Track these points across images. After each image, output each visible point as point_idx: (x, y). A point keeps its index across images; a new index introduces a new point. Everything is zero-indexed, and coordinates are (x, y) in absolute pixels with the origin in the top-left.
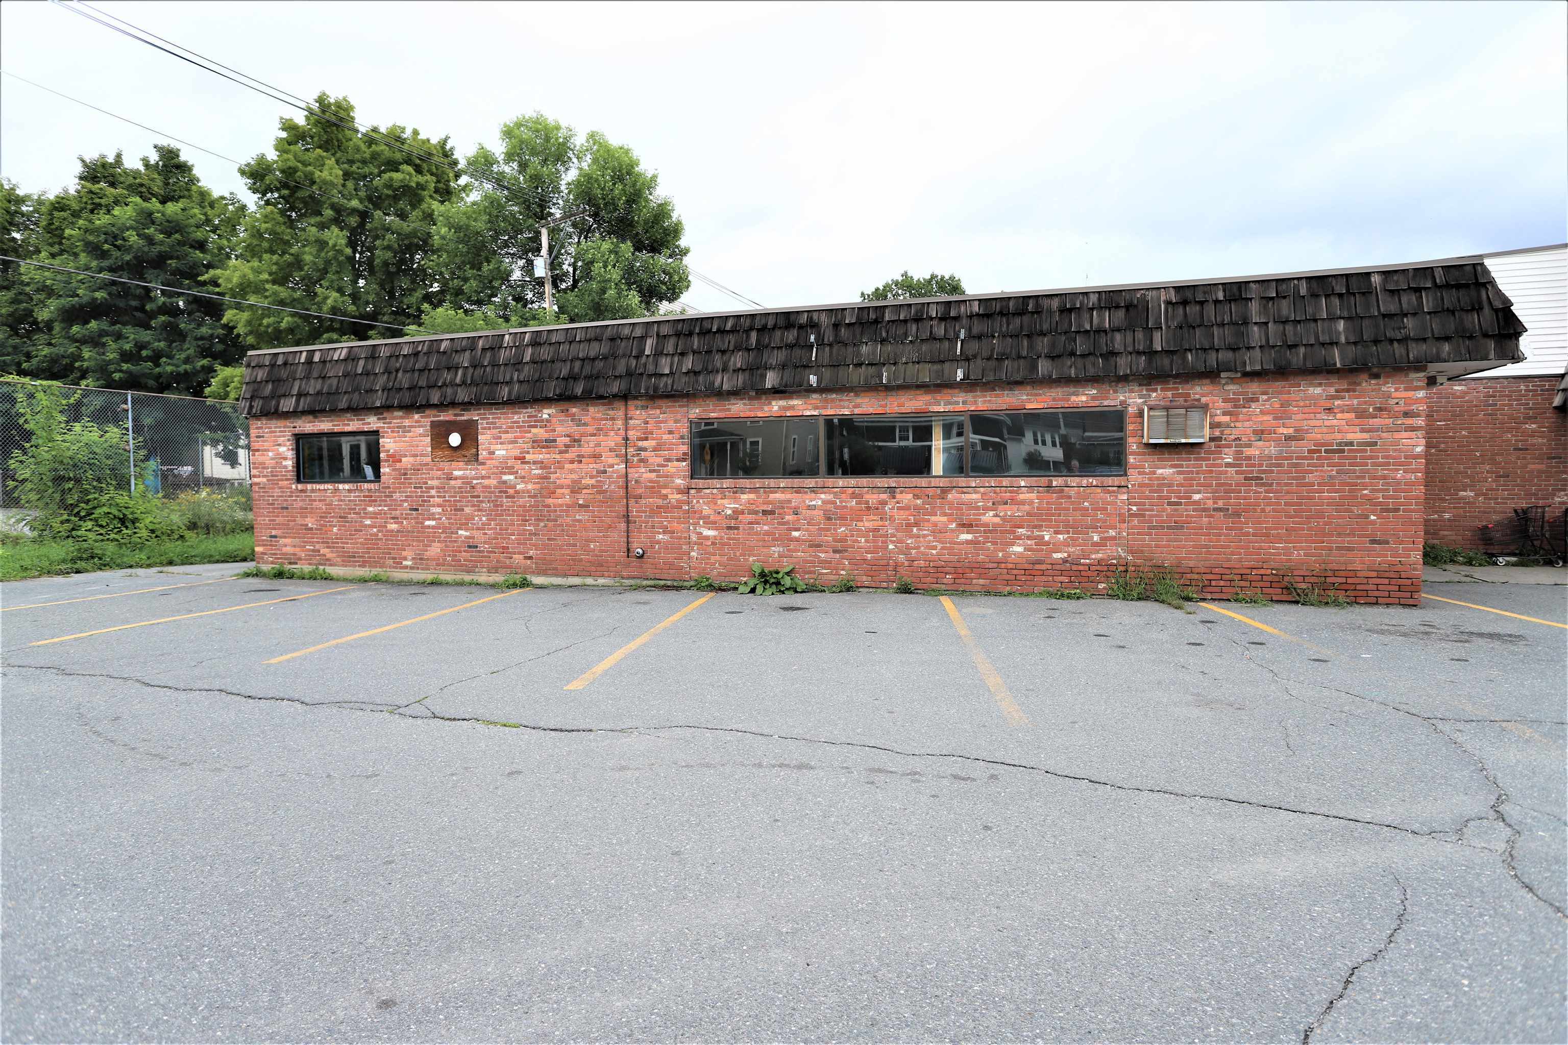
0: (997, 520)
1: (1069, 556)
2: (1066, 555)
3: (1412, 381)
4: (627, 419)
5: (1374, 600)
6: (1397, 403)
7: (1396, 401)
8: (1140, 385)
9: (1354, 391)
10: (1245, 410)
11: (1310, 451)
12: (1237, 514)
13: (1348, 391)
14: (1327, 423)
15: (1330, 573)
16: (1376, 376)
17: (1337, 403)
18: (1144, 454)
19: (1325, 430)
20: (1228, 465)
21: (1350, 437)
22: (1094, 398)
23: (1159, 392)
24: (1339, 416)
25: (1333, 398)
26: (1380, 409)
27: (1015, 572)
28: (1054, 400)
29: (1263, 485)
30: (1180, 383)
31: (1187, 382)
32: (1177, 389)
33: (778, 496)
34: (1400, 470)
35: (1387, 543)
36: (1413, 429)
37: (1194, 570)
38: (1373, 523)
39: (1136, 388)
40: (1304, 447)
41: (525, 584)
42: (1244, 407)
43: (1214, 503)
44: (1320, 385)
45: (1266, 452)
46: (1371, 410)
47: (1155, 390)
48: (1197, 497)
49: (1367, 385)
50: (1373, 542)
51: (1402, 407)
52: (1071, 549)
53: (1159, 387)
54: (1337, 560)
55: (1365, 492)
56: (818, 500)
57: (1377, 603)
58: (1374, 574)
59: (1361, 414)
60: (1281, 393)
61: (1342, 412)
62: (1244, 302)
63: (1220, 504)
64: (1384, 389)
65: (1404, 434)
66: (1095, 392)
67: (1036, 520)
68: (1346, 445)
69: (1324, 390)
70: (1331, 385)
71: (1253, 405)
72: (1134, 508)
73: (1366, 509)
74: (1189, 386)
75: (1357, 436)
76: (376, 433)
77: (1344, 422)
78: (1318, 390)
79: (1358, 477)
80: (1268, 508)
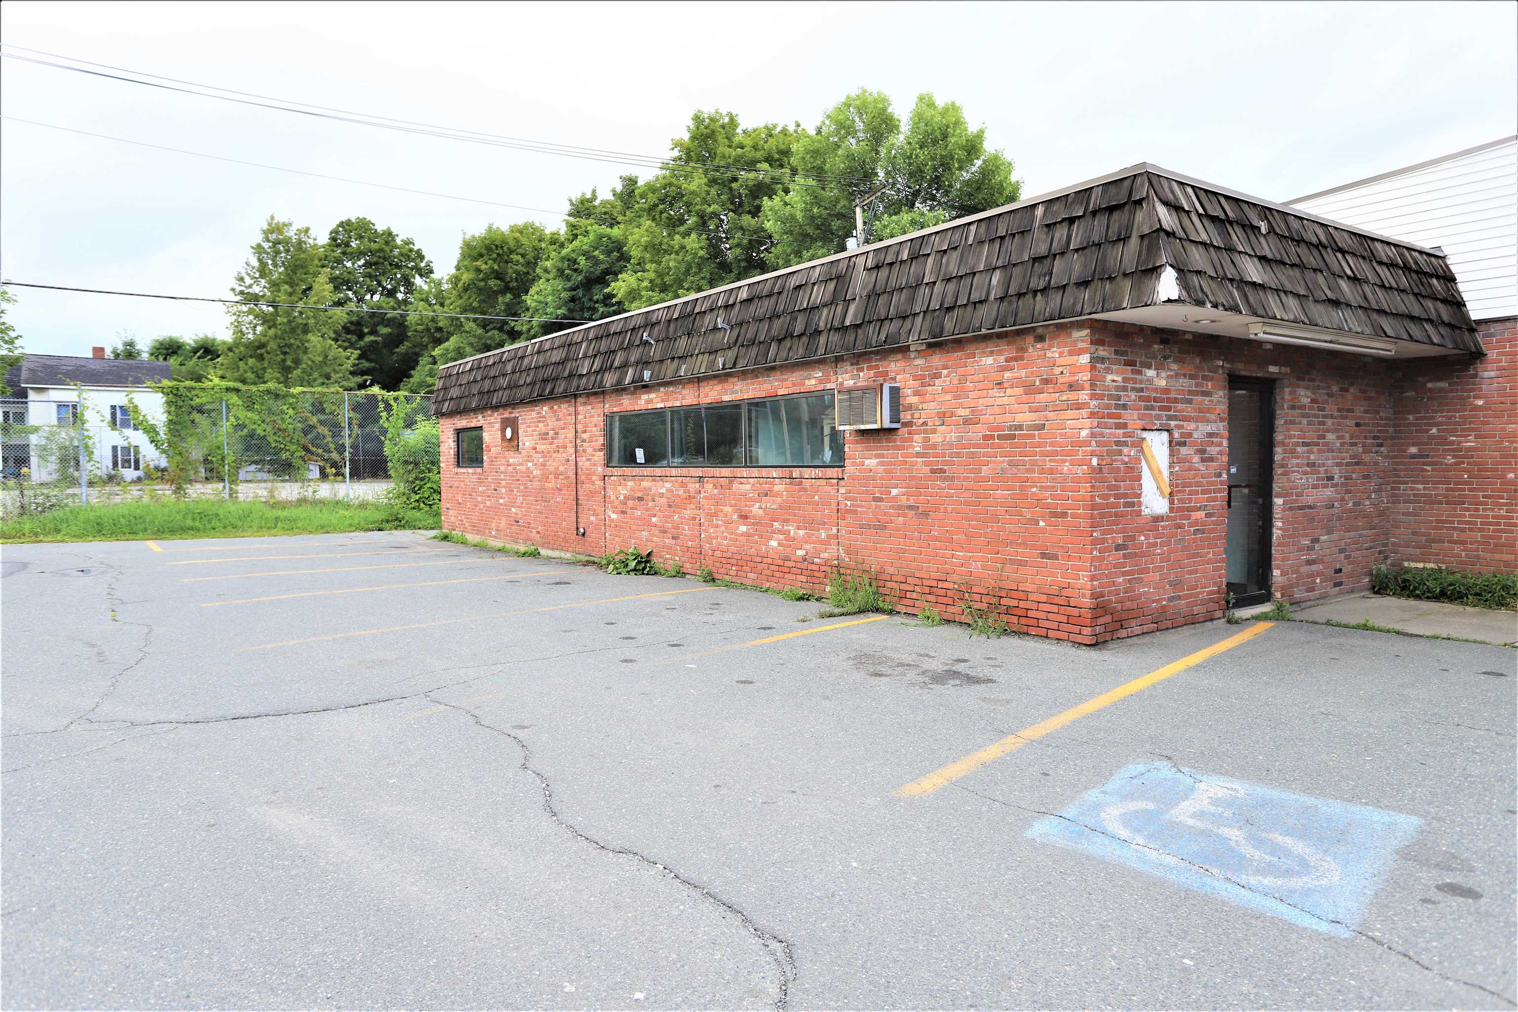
0: (761, 512)
1: (807, 553)
2: (804, 552)
3: (1075, 342)
4: (576, 414)
5: (1043, 632)
6: (1062, 373)
7: (1060, 369)
8: (852, 364)
9: (1022, 358)
10: (929, 388)
11: (986, 438)
12: (925, 514)
13: (1015, 359)
14: (999, 401)
15: (1003, 594)
16: (1041, 339)
17: (1007, 375)
18: (857, 442)
19: (996, 409)
20: (918, 455)
21: (1020, 418)
22: (820, 381)
23: (866, 371)
24: (1009, 391)
25: (1003, 369)
26: (1046, 381)
27: (772, 567)
28: (794, 385)
29: (945, 479)
30: (880, 360)
31: (884, 359)
32: (877, 367)
33: (645, 484)
34: (1064, 461)
35: (1056, 558)
36: (1078, 406)
37: (894, 578)
38: (1043, 531)
39: (849, 368)
40: (976, 433)
41: (535, 555)
42: (929, 385)
43: (908, 500)
44: (992, 353)
45: (947, 440)
46: (1037, 383)
47: (862, 370)
48: (894, 492)
49: (1034, 350)
50: (1044, 555)
51: (1065, 379)
52: (808, 547)
53: (865, 366)
54: (1012, 577)
55: (1034, 490)
56: (664, 488)
57: (1047, 637)
58: (1043, 598)
59: (1030, 389)
60: (957, 366)
61: (1012, 387)
62: (922, 259)
63: (911, 502)
64: (1049, 354)
65: (1070, 413)
66: (820, 374)
67: (786, 513)
68: (1016, 430)
69: (995, 360)
70: (1000, 353)
71: (937, 381)
72: (849, 503)
73: (1036, 512)
74: (885, 363)
75: (1026, 418)
76: (480, 428)
77: (1012, 399)
78: (989, 361)
79: (1027, 470)
80: (950, 508)
